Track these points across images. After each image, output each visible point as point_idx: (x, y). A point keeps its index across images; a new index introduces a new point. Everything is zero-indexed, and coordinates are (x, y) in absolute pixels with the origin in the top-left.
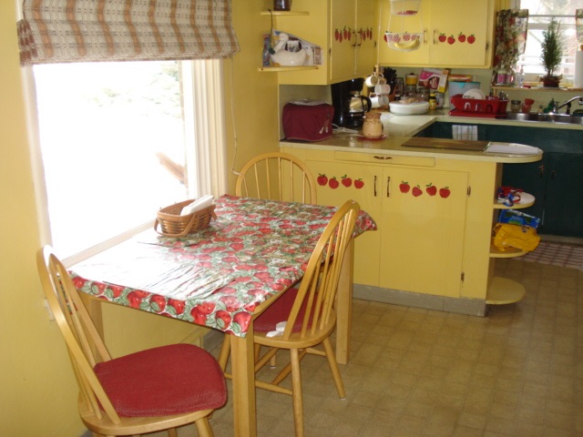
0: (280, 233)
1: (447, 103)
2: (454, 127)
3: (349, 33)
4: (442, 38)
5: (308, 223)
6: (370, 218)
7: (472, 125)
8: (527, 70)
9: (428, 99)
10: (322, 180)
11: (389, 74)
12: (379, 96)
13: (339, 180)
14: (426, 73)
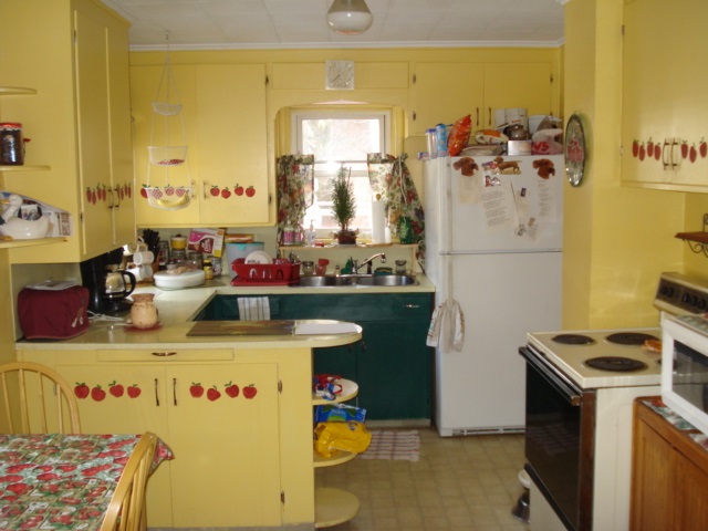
0: (41, 489)
1: (226, 269)
2: (239, 299)
3: (104, 191)
4: (215, 192)
5: (79, 467)
6: (165, 446)
7: (262, 296)
8: (318, 226)
9: (202, 266)
10: (81, 391)
11: (151, 238)
12: (140, 266)
13: (106, 389)
14: (195, 235)
